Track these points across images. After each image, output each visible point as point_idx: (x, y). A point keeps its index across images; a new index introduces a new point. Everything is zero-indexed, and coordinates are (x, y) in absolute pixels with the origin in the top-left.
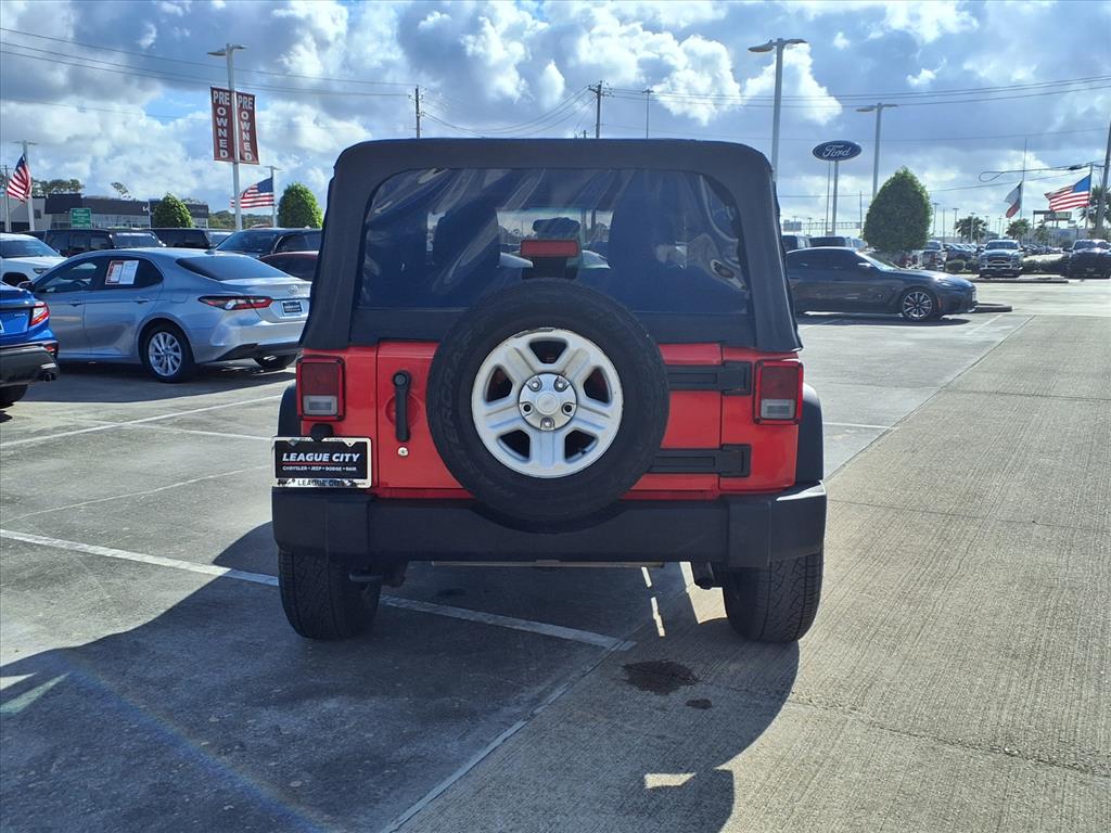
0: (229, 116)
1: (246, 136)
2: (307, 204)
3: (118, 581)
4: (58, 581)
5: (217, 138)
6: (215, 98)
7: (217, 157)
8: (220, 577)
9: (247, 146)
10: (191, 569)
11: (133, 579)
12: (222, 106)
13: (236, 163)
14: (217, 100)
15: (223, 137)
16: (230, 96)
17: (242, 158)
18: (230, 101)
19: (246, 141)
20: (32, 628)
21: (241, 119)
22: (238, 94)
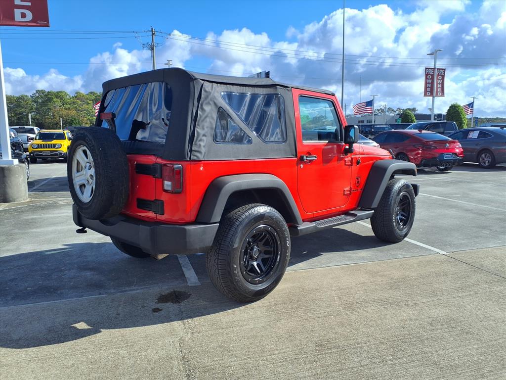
0: (433, 78)
1: (440, 86)
2: (458, 111)
5: (426, 88)
6: (427, 72)
7: (425, 95)
9: (439, 90)
12: (430, 74)
13: (433, 97)
14: (428, 73)
15: (429, 87)
16: (434, 71)
17: (437, 94)
18: (434, 72)
19: (439, 88)
21: (438, 79)
22: (438, 69)
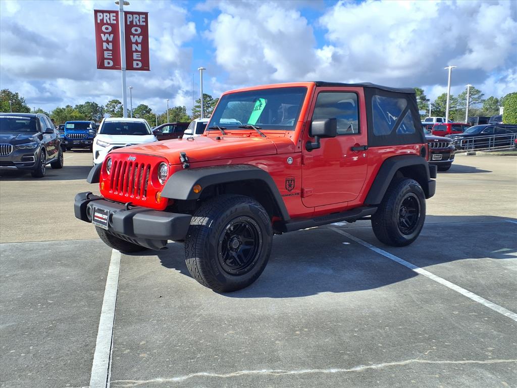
3: (469, 277)
4: (502, 285)
8: (420, 267)
10: (431, 274)
11: (461, 276)
20: (509, 267)
